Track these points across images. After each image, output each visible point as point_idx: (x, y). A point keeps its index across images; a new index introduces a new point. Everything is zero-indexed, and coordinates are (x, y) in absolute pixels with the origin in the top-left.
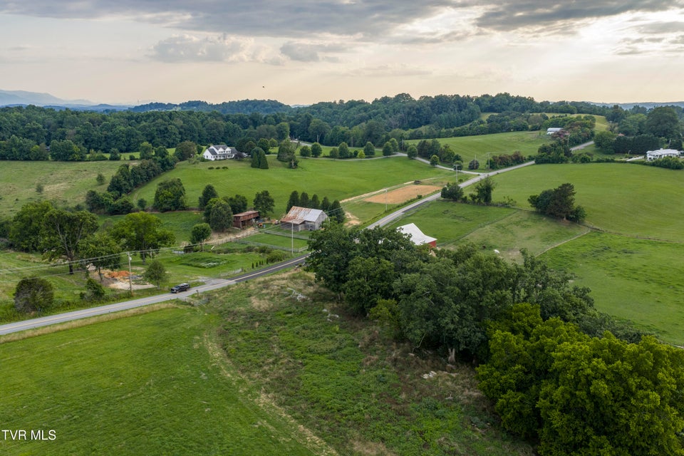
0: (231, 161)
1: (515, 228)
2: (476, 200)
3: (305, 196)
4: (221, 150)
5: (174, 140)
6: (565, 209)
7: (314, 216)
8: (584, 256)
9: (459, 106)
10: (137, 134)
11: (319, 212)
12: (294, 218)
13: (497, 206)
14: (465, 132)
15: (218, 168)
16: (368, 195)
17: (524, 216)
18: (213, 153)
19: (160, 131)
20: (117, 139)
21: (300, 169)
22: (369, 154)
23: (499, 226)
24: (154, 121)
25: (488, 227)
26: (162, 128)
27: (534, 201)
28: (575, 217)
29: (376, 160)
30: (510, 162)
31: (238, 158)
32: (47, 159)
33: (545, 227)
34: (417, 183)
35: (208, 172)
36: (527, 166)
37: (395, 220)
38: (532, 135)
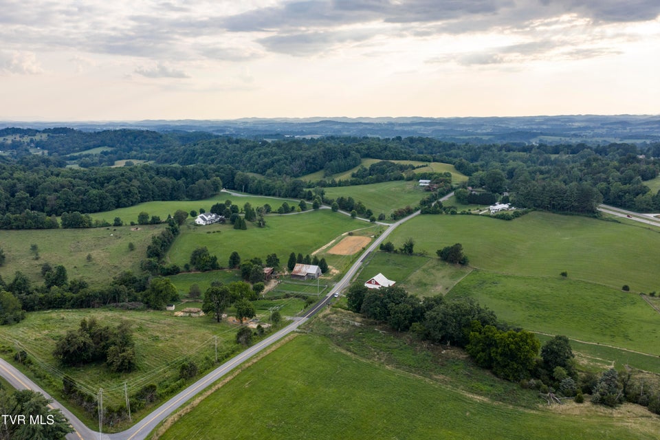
0: (218, 224)
1: (433, 271)
2: (404, 252)
3: (300, 256)
4: (209, 217)
6: (459, 258)
7: (313, 269)
8: (475, 287)
9: (344, 154)
10: (107, 197)
11: (314, 267)
12: (299, 271)
13: (416, 255)
15: (214, 232)
17: (435, 262)
18: (204, 219)
19: (125, 192)
20: (92, 202)
21: (269, 227)
22: (303, 207)
23: (424, 270)
24: (116, 183)
25: (418, 271)
26: (127, 190)
27: (440, 253)
28: (463, 262)
29: (309, 213)
30: (405, 214)
31: (222, 222)
33: (448, 269)
34: (350, 234)
35: (209, 235)
36: (416, 216)
37: (360, 268)
38: (409, 186)
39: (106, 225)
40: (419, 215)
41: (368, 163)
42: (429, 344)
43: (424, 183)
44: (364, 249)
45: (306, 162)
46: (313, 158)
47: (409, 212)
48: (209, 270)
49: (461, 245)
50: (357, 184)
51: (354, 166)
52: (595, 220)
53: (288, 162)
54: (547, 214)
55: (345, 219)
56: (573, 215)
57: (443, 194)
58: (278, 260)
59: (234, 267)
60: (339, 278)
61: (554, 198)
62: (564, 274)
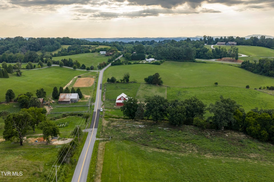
2: (123, 81)
3: (61, 88)
9: (51, 42)
12: (64, 98)
13: (131, 83)
16: (69, 84)
21: (23, 76)
23: (142, 90)
25: (139, 90)
27: (146, 80)
28: (160, 84)
36: (109, 67)
37: (103, 93)
38: (96, 54)
40: (110, 66)
43: (103, 53)
44: (95, 83)
45: (30, 46)
46: (34, 44)
47: (105, 65)
50: (65, 55)
51: (58, 48)
52: (195, 63)
53: (18, 47)
54: (172, 62)
55: (71, 70)
56: (184, 61)
57: (117, 57)
58: (45, 93)
59: (11, 101)
60: (93, 100)
61: (175, 54)
62: (216, 84)
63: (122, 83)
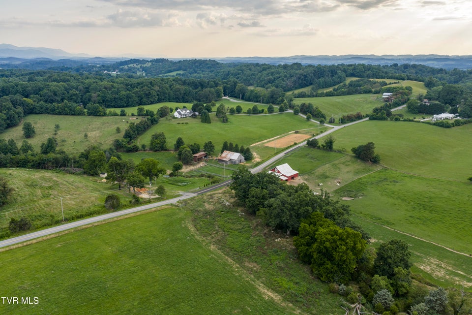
0: (190, 118)
1: (342, 166)
2: (325, 148)
3: (231, 145)
4: (184, 112)
5: (154, 99)
6: (369, 156)
7: (235, 156)
8: (372, 184)
9: (332, 72)
10: (132, 96)
11: (238, 154)
12: (225, 157)
13: (335, 151)
14: (332, 94)
15: (183, 123)
16: (267, 141)
17: (348, 158)
18: (180, 113)
19: (146, 94)
20: (121, 99)
21: (229, 123)
22: (271, 110)
23: (333, 165)
24: (142, 87)
25: (327, 165)
26: (147, 92)
27: (354, 150)
28: (375, 161)
29: (275, 115)
30: (354, 118)
31: (194, 116)
32: (85, 115)
33: (359, 165)
34: (296, 133)
35: (178, 126)
36: (362, 122)
37: (280, 159)
38: (373, 97)
39: (116, 115)
40: (366, 121)
41: (349, 80)
42: (270, 231)
43: (386, 95)
44: (296, 144)
45: (299, 78)
46: (305, 75)
47: (359, 117)
48: (159, 151)
49: (373, 144)
50: (330, 96)
51: (338, 84)
53: (285, 79)
58: (213, 146)
59: (177, 149)
62: (471, 179)
63: (324, 149)
